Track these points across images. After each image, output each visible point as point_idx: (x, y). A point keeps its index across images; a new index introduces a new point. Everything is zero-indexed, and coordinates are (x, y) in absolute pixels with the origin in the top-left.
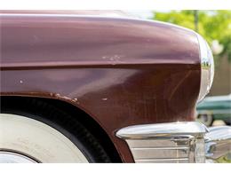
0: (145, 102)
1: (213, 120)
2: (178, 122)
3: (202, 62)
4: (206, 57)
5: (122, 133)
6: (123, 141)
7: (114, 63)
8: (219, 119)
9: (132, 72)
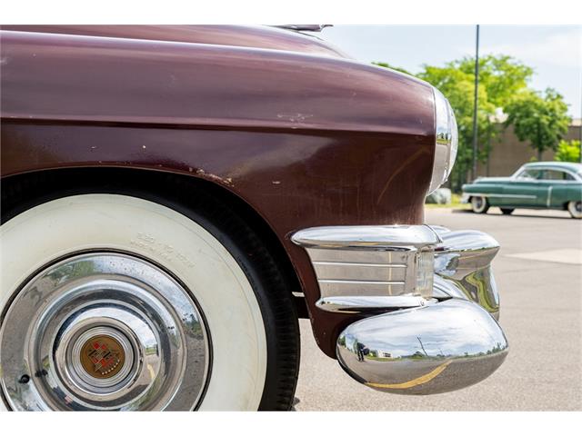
0: (340, 191)
1: (488, 206)
2: (396, 225)
3: (438, 133)
4: (445, 126)
5: (300, 236)
6: (301, 249)
7: (295, 126)
8: (495, 205)
9: (323, 142)
